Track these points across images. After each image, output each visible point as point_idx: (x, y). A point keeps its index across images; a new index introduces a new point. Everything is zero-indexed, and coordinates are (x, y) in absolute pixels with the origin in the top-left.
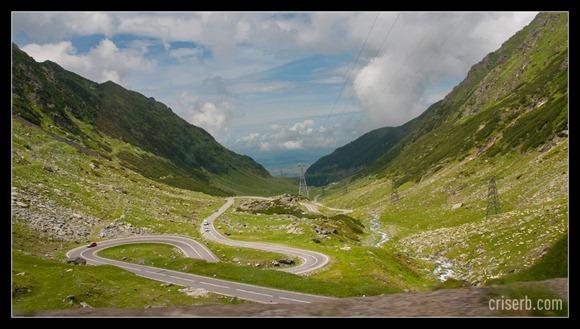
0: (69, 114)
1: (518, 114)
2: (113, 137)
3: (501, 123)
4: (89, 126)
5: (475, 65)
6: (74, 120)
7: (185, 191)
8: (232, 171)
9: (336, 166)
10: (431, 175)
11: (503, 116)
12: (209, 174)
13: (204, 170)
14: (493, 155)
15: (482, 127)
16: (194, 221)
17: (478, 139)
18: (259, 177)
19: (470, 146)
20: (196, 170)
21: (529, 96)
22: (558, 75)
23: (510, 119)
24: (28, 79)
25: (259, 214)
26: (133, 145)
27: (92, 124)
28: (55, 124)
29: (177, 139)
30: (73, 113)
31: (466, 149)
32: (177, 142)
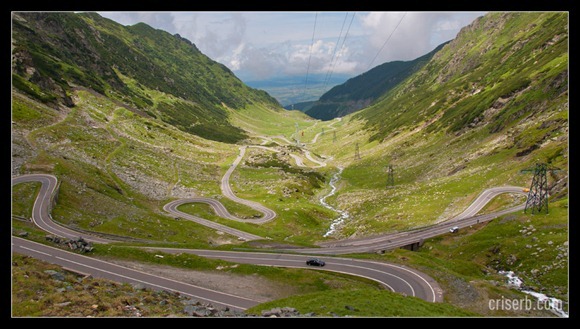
0: (116, 71)
1: (460, 97)
2: (152, 89)
3: (446, 103)
4: (133, 80)
5: (464, 28)
6: (121, 76)
7: (210, 142)
8: (249, 106)
9: (347, 96)
10: (390, 138)
11: (449, 98)
12: (229, 109)
13: (224, 106)
14: (429, 132)
15: (433, 104)
16: (217, 177)
17: (428, 115)
18: (272, 111)
19: (421, 119)
20: (217, 106)
21: (471, 83)
22: (499, 66)
23: (453, 101)
24: (89, 52)
25: (260, 168)
26: (167, 93)
27: (134, 78)
28: (113, 89)
29: (201, 77)
30: (120, 69)
31: (418, 122)
32: (201, 81)
